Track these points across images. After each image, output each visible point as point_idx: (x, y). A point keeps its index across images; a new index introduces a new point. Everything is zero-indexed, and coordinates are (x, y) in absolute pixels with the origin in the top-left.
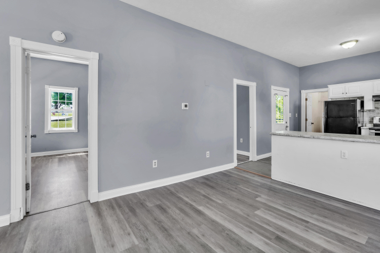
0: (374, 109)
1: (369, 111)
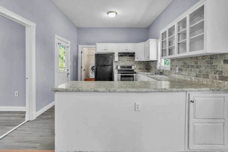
0: (118, 60)
1: (116, 62)
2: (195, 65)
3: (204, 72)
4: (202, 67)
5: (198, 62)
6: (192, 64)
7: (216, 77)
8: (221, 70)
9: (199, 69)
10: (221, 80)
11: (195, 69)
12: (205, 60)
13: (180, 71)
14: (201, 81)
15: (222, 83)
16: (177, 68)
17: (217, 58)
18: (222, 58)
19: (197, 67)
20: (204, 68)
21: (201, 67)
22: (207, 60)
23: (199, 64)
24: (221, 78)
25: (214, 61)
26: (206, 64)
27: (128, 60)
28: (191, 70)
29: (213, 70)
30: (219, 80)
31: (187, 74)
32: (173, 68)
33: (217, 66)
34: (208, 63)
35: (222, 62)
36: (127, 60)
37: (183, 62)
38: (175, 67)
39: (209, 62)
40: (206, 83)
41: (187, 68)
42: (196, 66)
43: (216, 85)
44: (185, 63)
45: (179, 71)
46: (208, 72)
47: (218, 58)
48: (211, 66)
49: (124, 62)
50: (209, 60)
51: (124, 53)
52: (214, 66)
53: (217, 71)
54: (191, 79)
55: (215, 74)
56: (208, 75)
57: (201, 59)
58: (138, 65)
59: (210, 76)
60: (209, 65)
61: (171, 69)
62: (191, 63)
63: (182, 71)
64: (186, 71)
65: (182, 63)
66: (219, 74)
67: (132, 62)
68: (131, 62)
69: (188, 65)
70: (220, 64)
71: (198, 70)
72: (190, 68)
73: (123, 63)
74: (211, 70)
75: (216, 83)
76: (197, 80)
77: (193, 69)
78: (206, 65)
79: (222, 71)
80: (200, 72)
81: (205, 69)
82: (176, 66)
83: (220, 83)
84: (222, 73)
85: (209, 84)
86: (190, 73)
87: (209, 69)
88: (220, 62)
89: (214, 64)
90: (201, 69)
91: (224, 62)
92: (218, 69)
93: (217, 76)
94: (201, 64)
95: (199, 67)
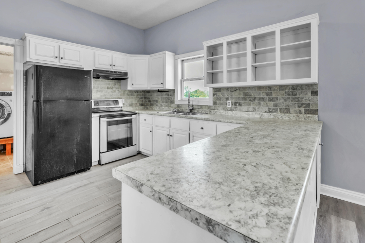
2: (267, 97)
3: (283, 106)
4: (280, 100)
5: (273, 93)
6: (262, 96)
7: (300, 111)
8: (308, 102)
9: (274, 102)
10: (308, 114)
11: (267, 102)
12: (284, 91)
13: (236, 105)
14: (280, 117)
15: (312, 117)
16: (228, 101)
17: (302, 89)
18: (310, 89)
19: (271, 100)
20: (282, 101)
21: (277, 99)
22: (287, 91)
23: (274, 95)
24: (307, 112)
25: (298, 92)
26: (286, 95)
27: (109, 86)
28: (260, 104)
29: (297, 103)
30: (305, 113)
31: (251, 109)
32: (218, 102)
33: (302, 98)
34: (289, 95)
35: (310, 94)
36: (108, 88)
37: (242, 92)
38: (225, 100)
39: (290, 93)
40: (287, 119)
41: (251, 101)
42: (269, 98)
43: (303, 120)
44: (246, 94)
45: (234, 106)
46: (288, 106)
47: (304, 88)
48: (294, 99)
49: (102, 91)
50: (291, 90)
51: (106, 71)
52: (298, 98)
53: (302, 104)
54: (262, 115)
55: (299, 107)
56: (289, 109)
57: (277, 90)
58: (127, 99)
59: (291, 111)
60: (291, 97)
61: (215, 103)
62: (260, 94)
63: (240, 105)
64: (249, 106)
65: (240, 94)
66: (305, 107)
67: (117, 92)
68: (115, 92)
69: (252, 96)
70: (307, 96)
71: (272, 103)
72: (256, 101)
73: (99, 93)
74: (293, 103)
75: (303, 118)
76: (272, 117)
77: (262, 103)
78: (286, 97)
79: (309, 104)
80: (276, 105)
81: (285, 103)
82: (227, 99)
83: (309, 117)
84: (309, 105)
85: (293, 119)
86: (257, 108)
87: (291, 102)
88: (306, 94)
89: (298, 96)
90: (278, 102)
91: (312, 93)
92: (304, 102)
93: (303, 109)
94: (278, 95)
95: (274, 100)
